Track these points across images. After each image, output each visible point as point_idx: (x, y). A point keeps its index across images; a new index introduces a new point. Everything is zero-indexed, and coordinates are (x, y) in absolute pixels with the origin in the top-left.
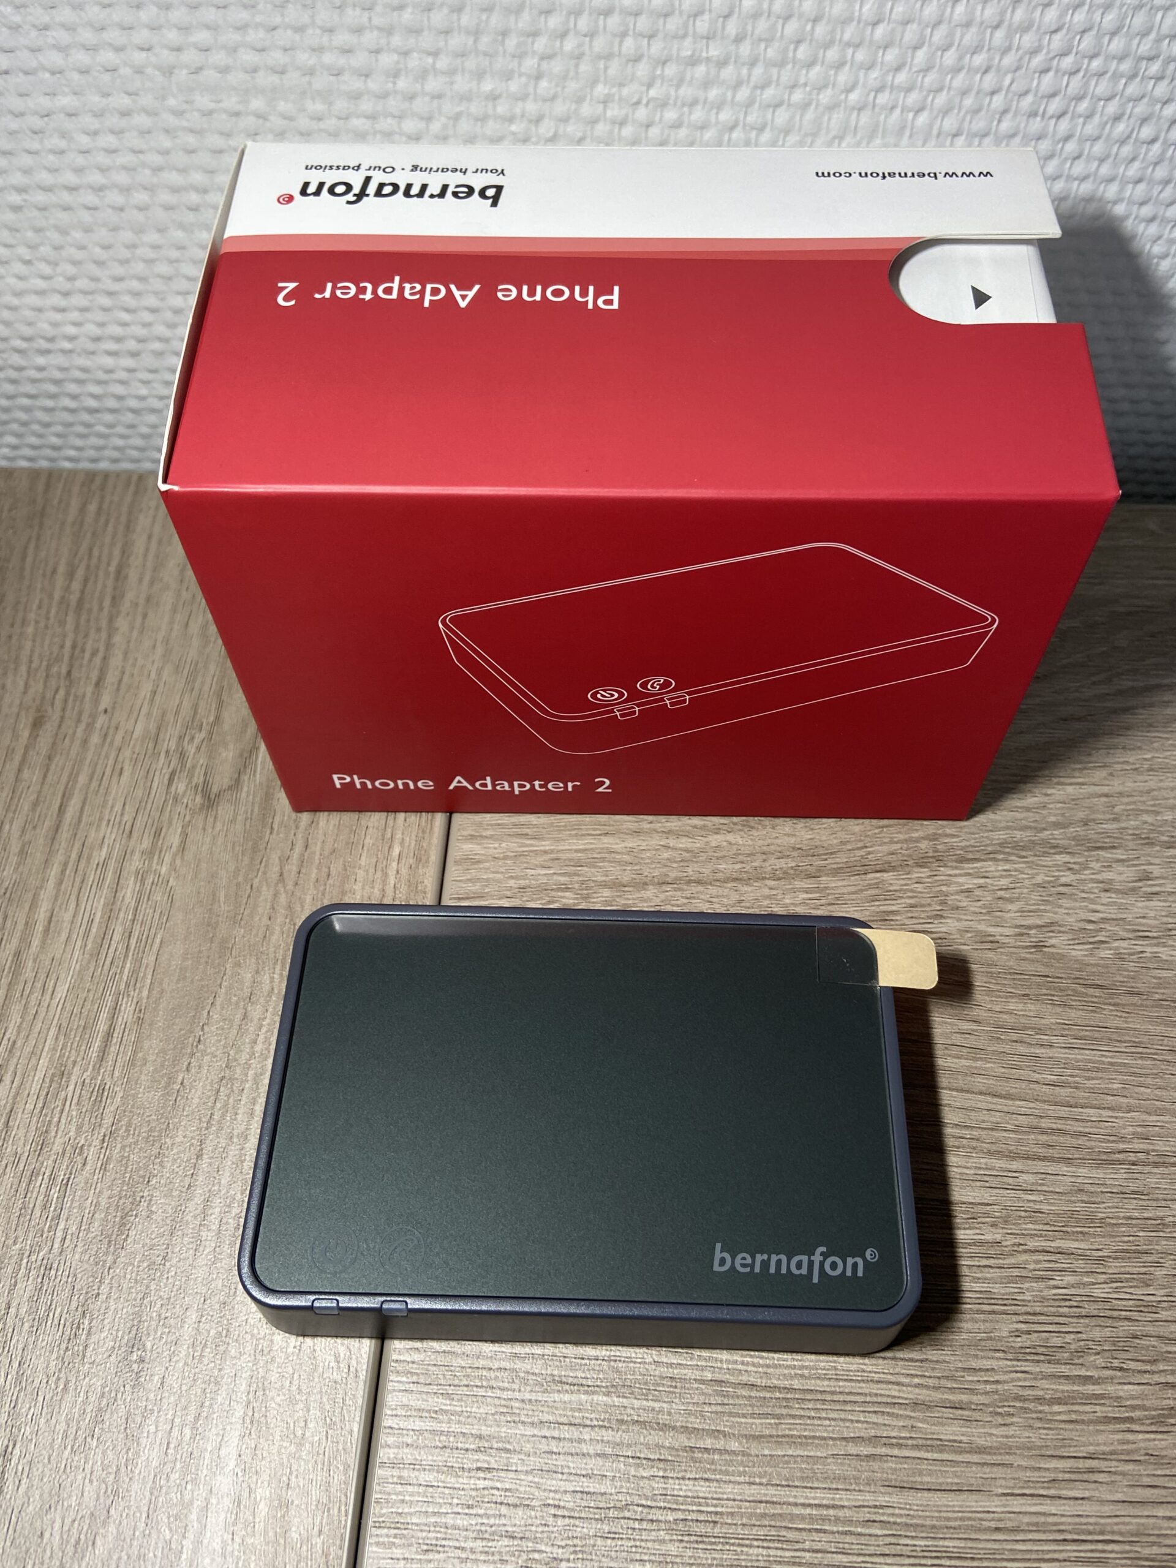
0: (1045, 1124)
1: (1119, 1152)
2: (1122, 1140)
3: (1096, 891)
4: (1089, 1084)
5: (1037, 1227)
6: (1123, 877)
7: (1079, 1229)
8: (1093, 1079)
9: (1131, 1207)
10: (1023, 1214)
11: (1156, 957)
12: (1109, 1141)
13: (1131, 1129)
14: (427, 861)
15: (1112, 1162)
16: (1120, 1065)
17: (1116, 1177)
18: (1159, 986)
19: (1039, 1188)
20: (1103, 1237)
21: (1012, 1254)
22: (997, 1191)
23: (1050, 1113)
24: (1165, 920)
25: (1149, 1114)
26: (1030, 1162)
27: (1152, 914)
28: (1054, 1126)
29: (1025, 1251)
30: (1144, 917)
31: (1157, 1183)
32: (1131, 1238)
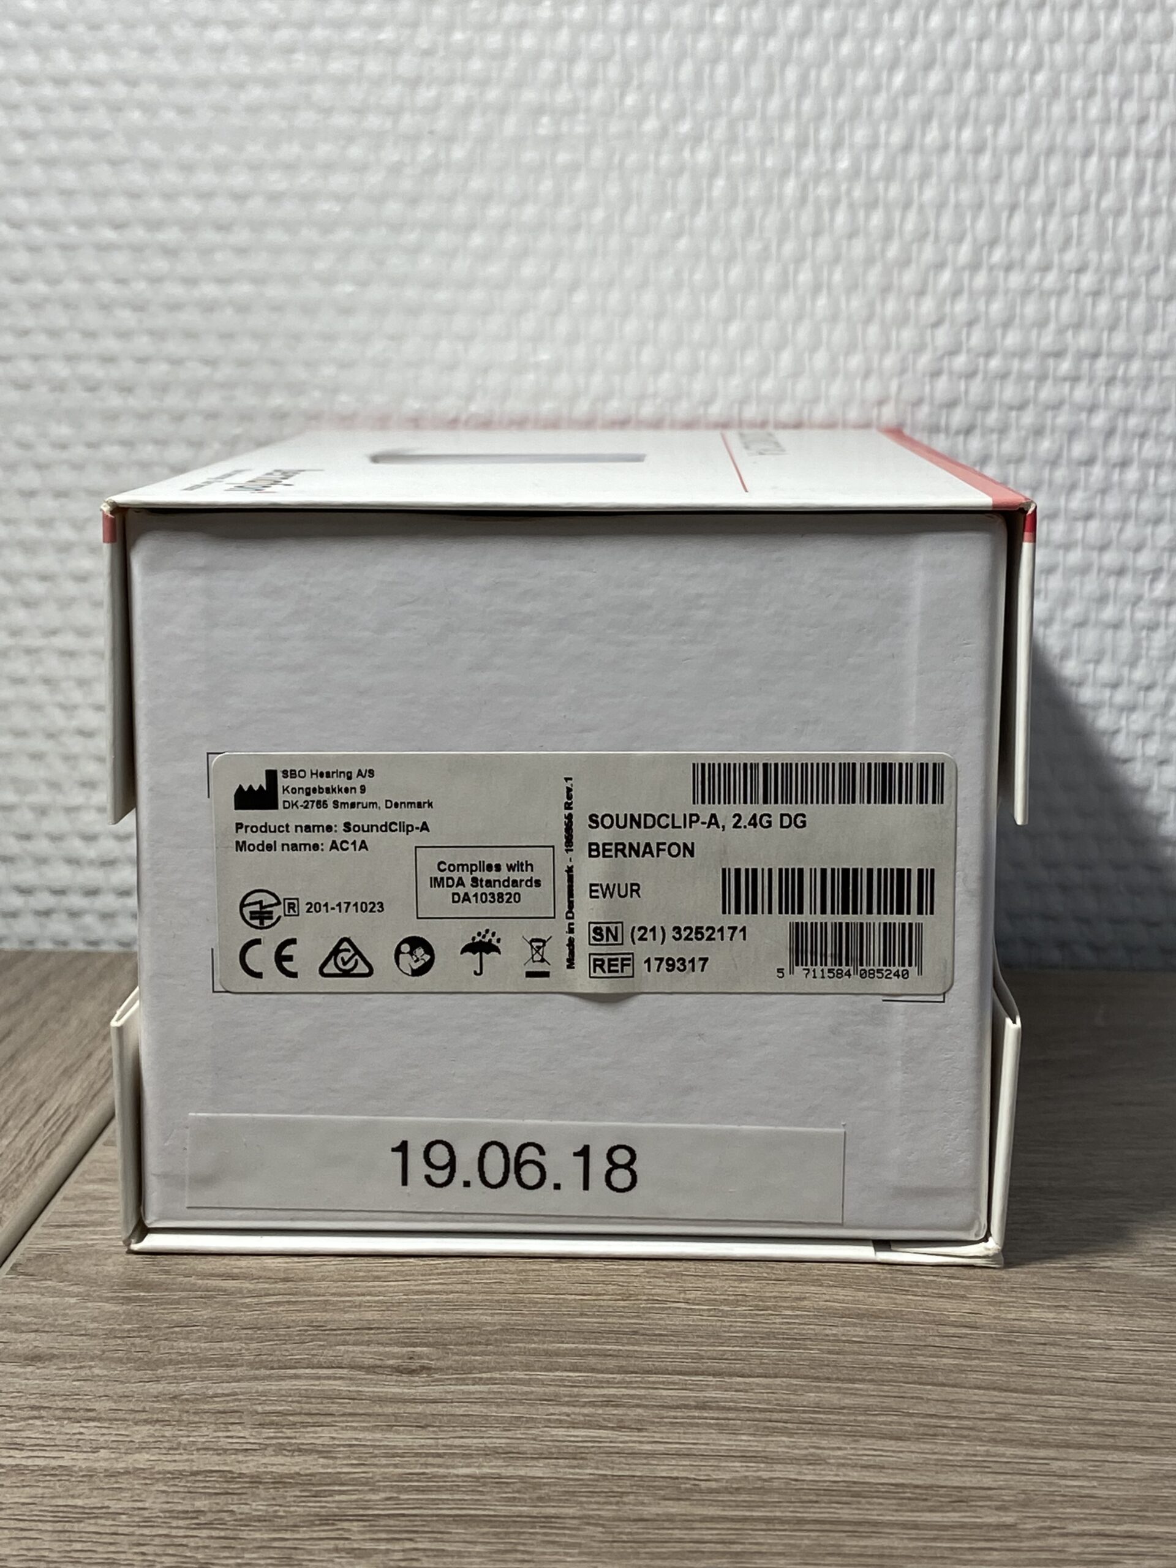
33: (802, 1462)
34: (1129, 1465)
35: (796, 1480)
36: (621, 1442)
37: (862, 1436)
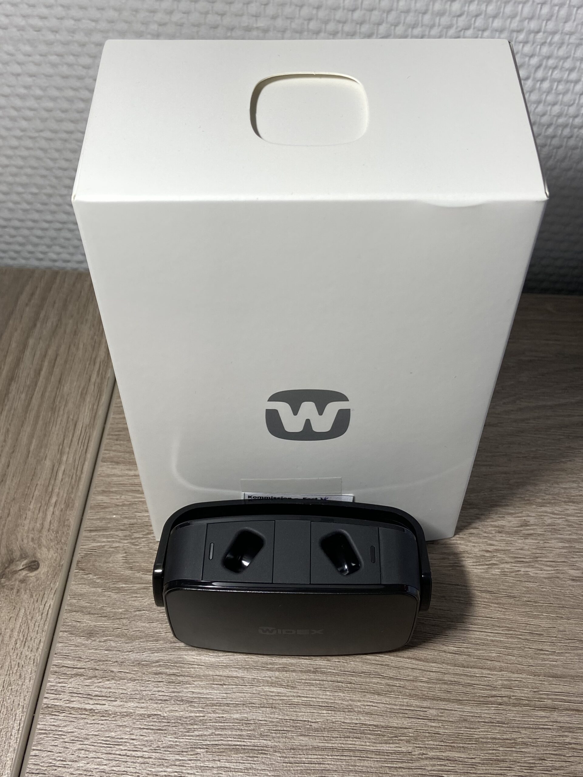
0: (447, 677)
1: (492, 697)
2: (494, 688)
3: (493, 532)
4: (477, 653)
5: (435, 743)
6: (511, 524)
7: (461, 745)
8: (480, 650)
9: (496, 733)
10: (427, 735)
11: (526, 574)
12: (486, 690)
13: (500, 682)
14: (73, 507)
15: (487, 703)
16: (497, 641)
17: (488, 712)
18: (528, 592)
19: (439, 718)
20: (477, 750)
21: (418, 760)
22: (413, 720)
23: (450, 671)
24: (534, 551)
25: (513, 673)
26: (435, 702)
27: (527, 547)
28: (452, 679)
29: (426, 758)
30: (522, 549)
31: (514, 717)
32: (494, 751)
33: (346, 710)
34: (453, 712)
35: (344, 723)
36: (288, 696)
37: (367, 692)
